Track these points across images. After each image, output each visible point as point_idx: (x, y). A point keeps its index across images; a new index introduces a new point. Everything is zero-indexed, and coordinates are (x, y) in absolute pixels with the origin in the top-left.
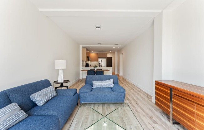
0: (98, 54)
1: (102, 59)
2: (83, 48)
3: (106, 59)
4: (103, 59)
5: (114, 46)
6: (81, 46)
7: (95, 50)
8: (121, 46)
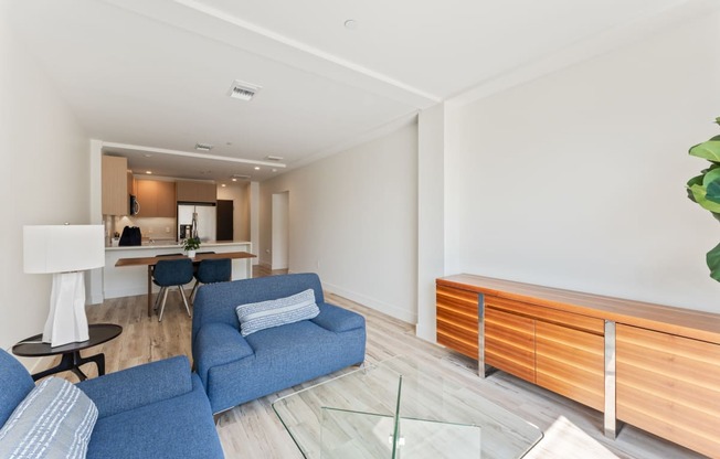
0: (174, 185)
1: (198, 208)
2: (108, 153)
3: (214, 209)
4: (200, 209)
5: (258, 165)
6: (96, 147)
7: (159, 166)
8: (284, 166)
